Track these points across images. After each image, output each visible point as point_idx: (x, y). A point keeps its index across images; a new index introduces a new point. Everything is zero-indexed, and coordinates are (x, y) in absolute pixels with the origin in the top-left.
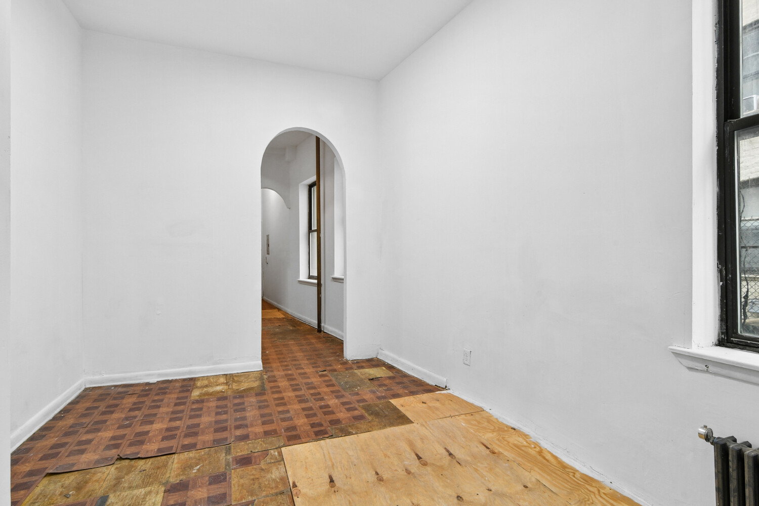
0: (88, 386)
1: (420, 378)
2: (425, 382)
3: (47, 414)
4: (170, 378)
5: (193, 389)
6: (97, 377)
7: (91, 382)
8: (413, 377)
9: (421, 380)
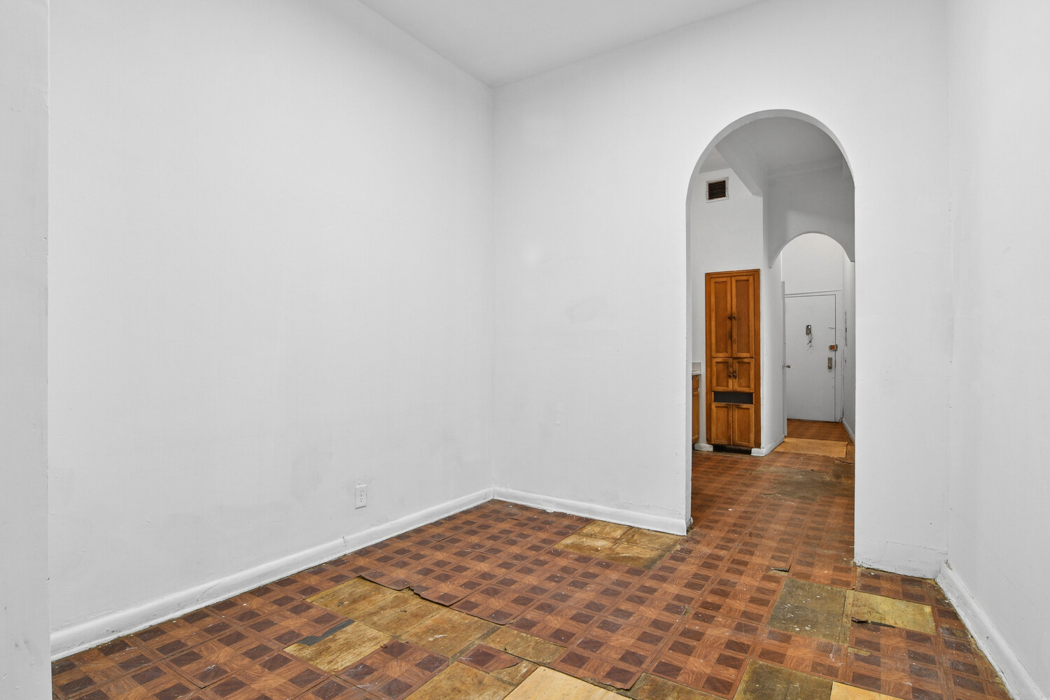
0: (496, 498)
1: (997, 669)
2: (1003, 684)
3: (430, 516)
4: (568, 512)
5: (573, 534)
6: (503, 490)
7: (499, 494)
8: (982, 658)
9: (992, 673)
